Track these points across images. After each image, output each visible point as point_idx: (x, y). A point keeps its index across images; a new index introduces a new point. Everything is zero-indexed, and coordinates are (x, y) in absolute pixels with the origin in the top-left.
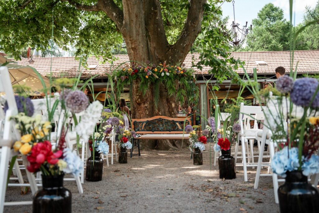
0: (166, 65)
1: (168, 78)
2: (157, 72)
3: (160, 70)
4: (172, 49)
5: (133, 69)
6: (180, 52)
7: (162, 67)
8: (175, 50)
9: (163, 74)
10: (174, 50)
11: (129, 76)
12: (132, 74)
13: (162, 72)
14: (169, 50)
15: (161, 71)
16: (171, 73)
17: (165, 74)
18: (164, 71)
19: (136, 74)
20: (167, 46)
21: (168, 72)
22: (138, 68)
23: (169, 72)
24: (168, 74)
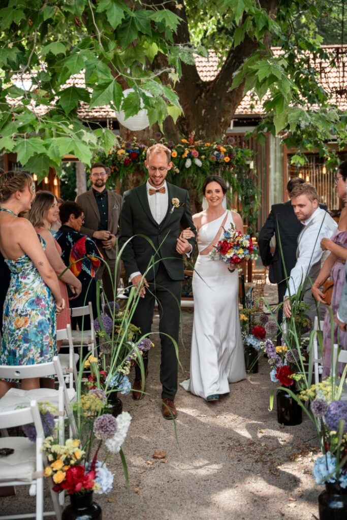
0: (195, 140)
1: (199, 171)
2: (177, 157)
3: (183, 153)
4: (208, 92)
5: (127, 151)
6: (223, 99)
7: (187, 146)
8: (214, 94)
9: (188, 163)
10: (211, 95)
11: (120, 165)
12: (126, 162)
13: (186, 158)
14: (200, 95)
15: (185, 155)
16: (205, 159)
17: (193, 164)
18: (190, 156)
19: (134, 162)
20: (198, 86)
21: (199, 158)
22: (137, 148)
23: (201, 159)
24: (198, 163)
